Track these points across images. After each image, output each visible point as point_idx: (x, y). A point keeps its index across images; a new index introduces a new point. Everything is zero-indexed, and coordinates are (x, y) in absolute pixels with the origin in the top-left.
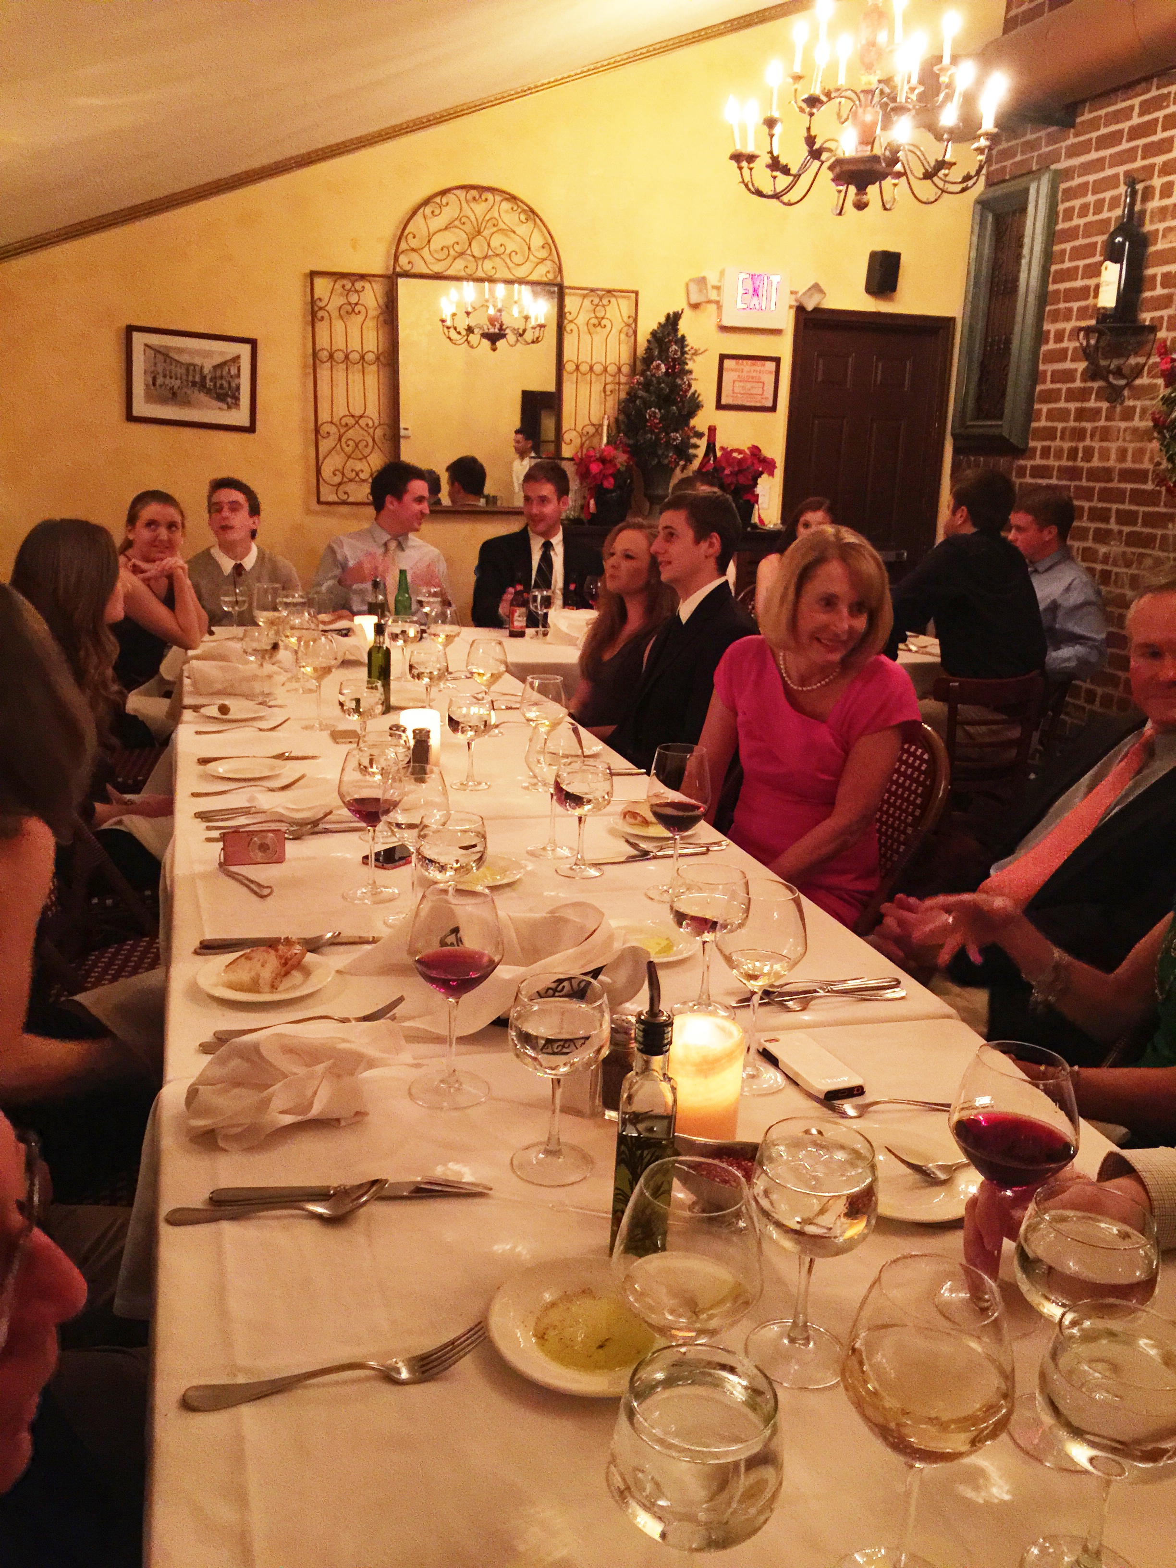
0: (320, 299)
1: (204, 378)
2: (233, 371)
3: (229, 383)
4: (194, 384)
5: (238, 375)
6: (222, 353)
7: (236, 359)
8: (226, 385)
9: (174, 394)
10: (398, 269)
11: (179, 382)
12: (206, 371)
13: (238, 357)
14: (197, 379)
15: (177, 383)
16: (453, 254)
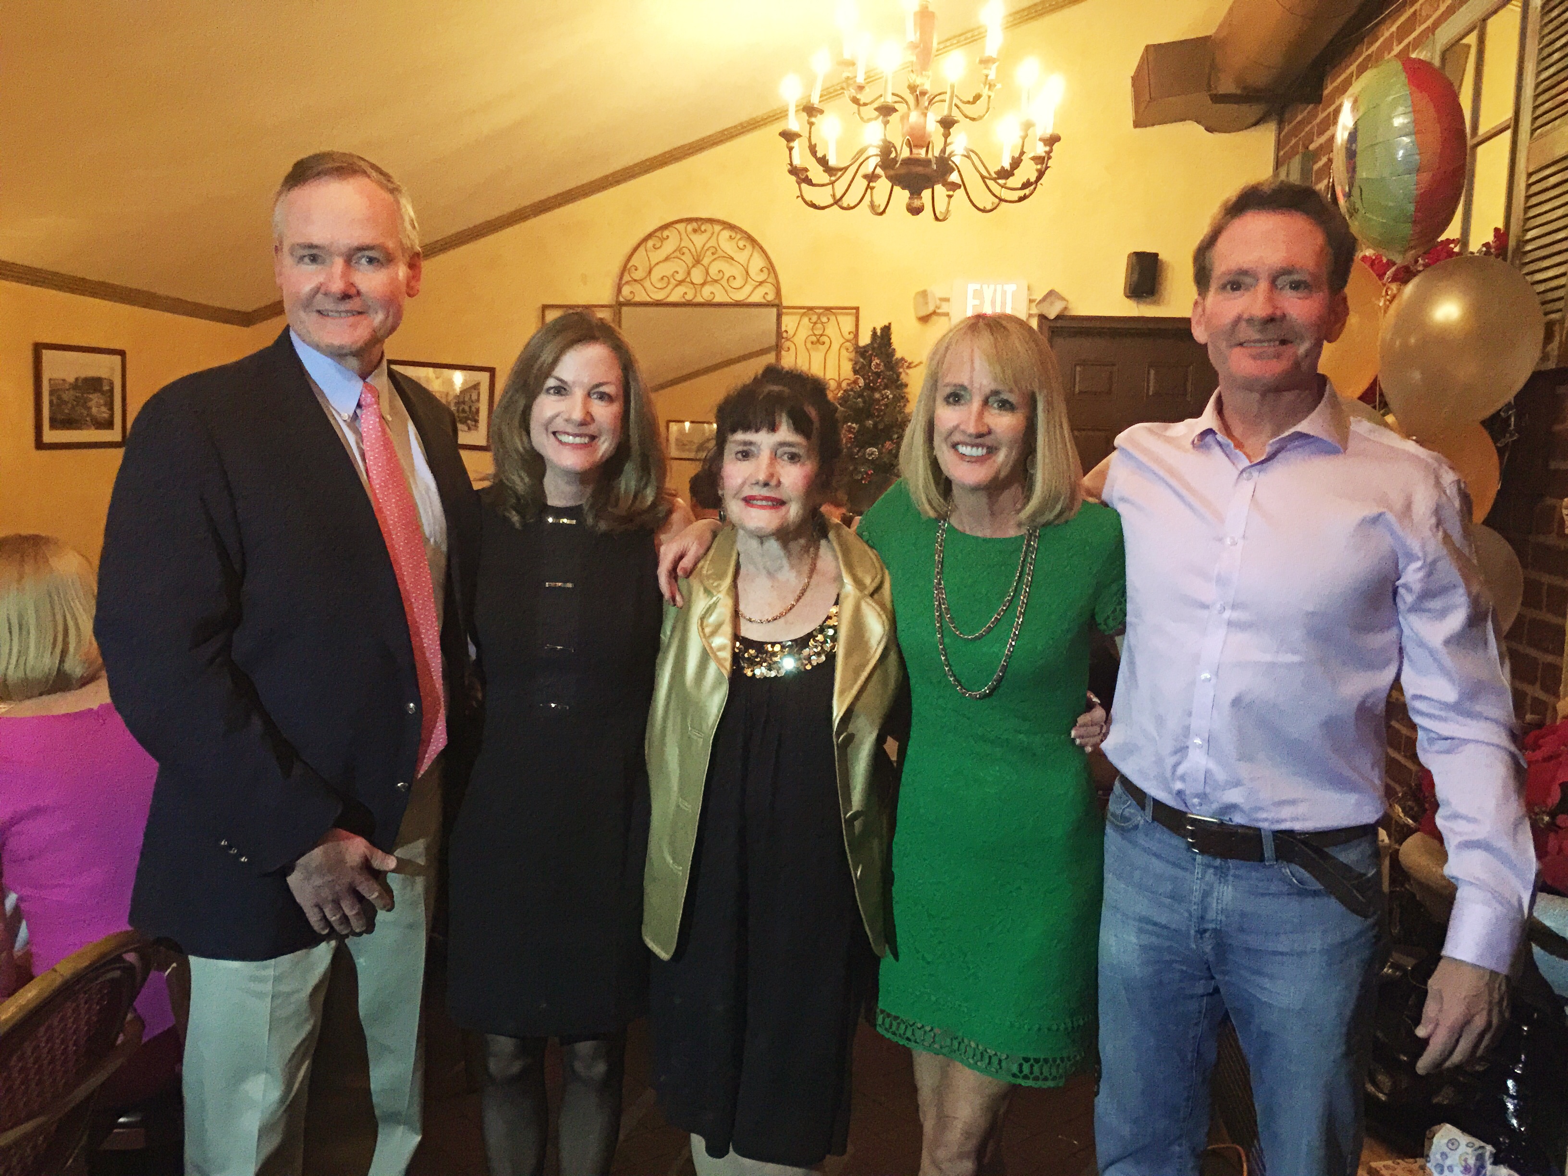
2: (474, 397)
3: (470, 407)
5: (478, 400)
7: (476, 387)
8: (467, 408)
10: (621, 299)
12: (450, 398)
13: (478, 384)
16: (673, 282)
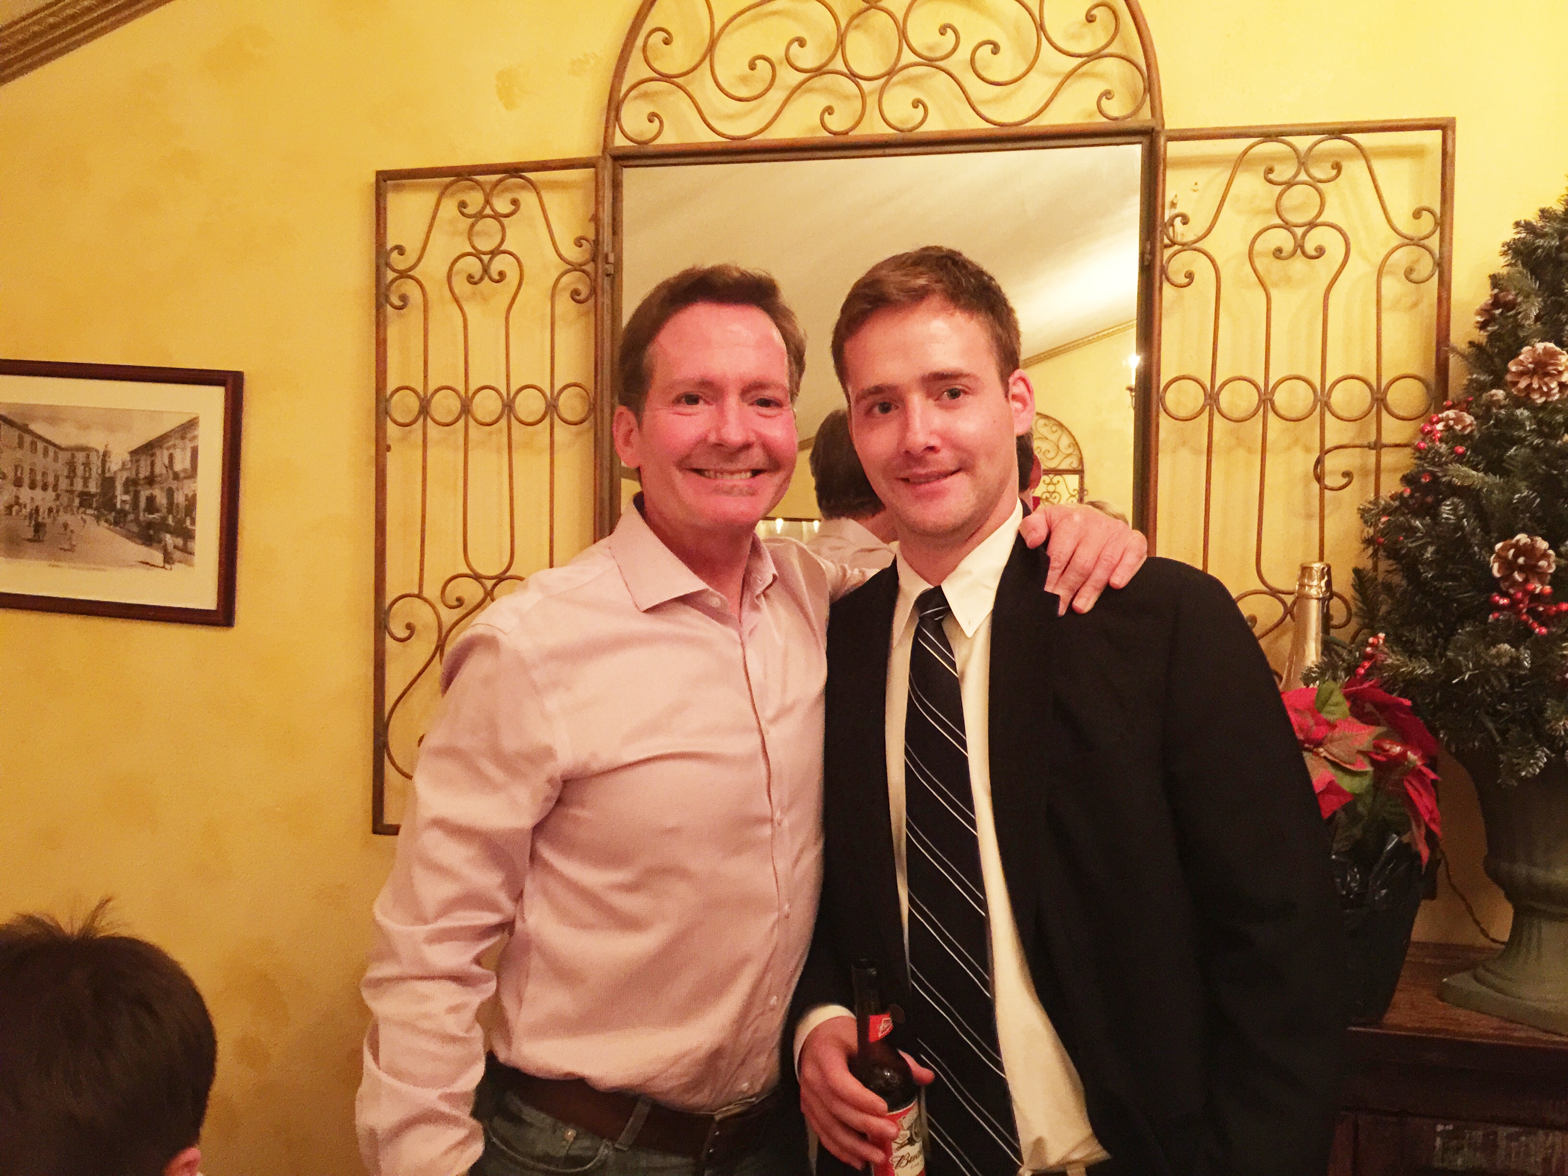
0: (401, 250)
1: (108, 483)
2: (181, 463)
3: (170, 493)
4: (85, 499)
5: (192, 473)
6: (153, 415)
7: (188, 428)
8: (161, 499)
9: (38, 528)
10: (620, 141)
11: (50, 494)
12: (114, 465)
13: (192, 424)
14: (93, 488)
15: (44, 499)
16: (789, 78)
